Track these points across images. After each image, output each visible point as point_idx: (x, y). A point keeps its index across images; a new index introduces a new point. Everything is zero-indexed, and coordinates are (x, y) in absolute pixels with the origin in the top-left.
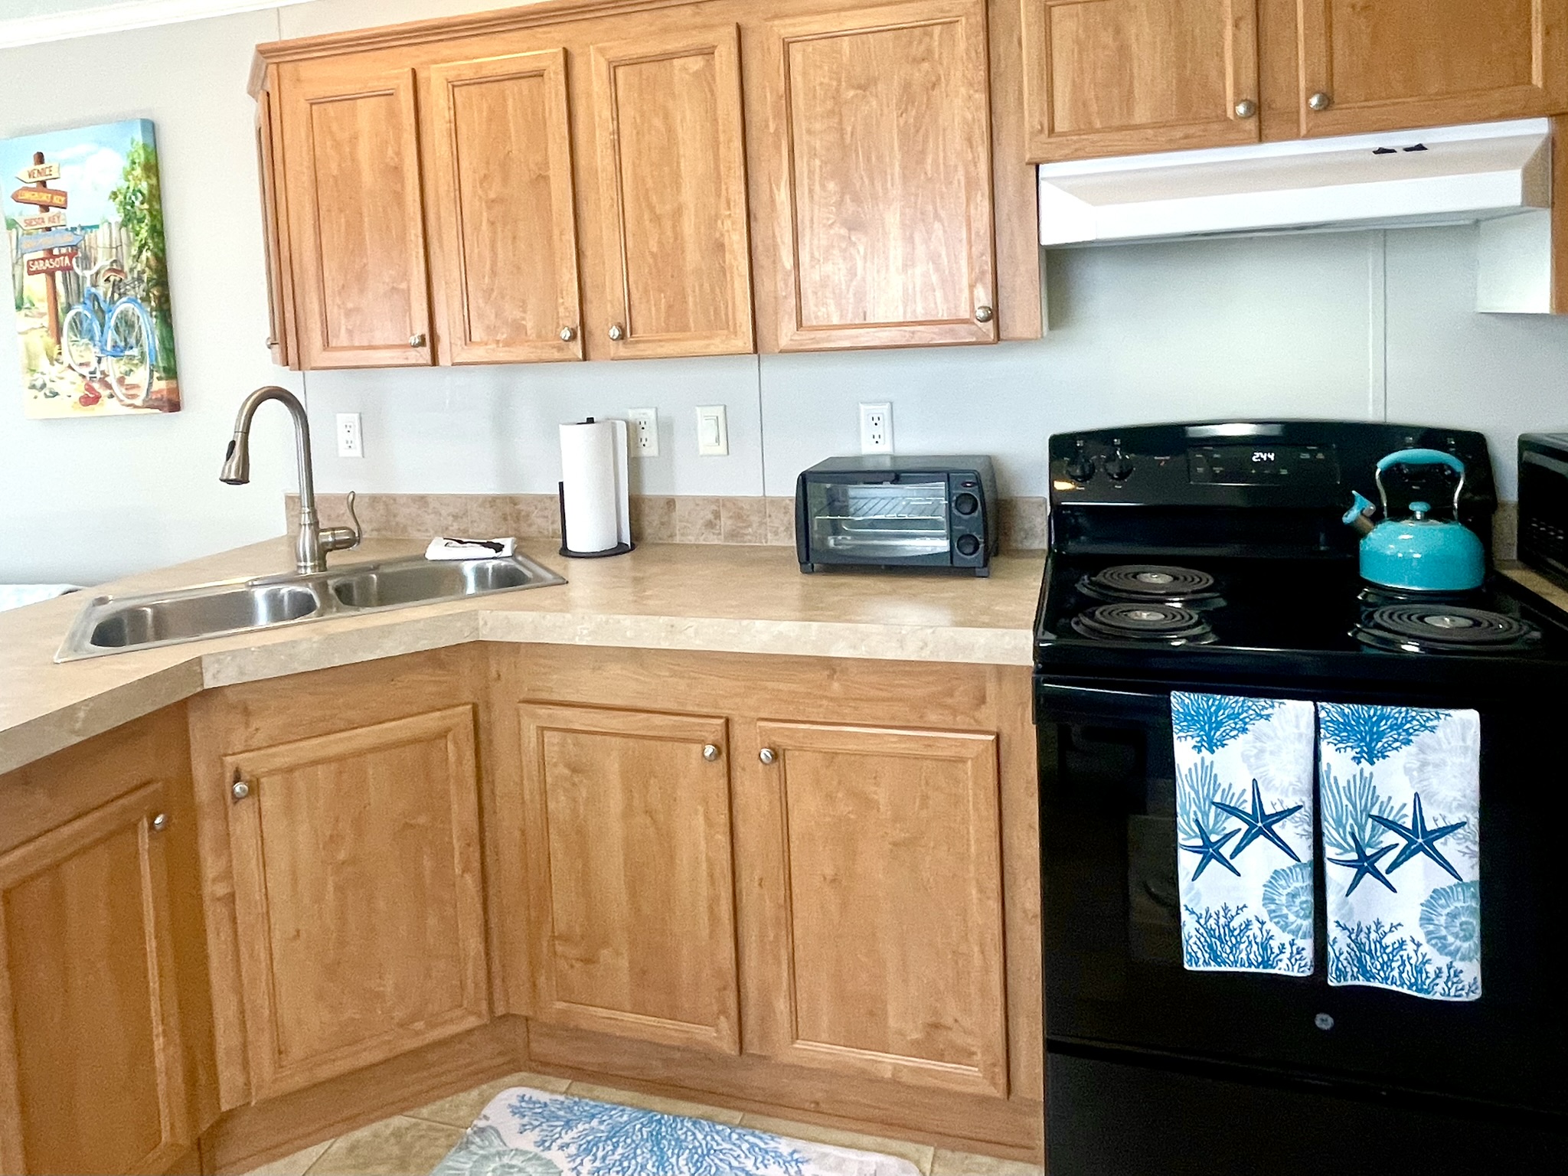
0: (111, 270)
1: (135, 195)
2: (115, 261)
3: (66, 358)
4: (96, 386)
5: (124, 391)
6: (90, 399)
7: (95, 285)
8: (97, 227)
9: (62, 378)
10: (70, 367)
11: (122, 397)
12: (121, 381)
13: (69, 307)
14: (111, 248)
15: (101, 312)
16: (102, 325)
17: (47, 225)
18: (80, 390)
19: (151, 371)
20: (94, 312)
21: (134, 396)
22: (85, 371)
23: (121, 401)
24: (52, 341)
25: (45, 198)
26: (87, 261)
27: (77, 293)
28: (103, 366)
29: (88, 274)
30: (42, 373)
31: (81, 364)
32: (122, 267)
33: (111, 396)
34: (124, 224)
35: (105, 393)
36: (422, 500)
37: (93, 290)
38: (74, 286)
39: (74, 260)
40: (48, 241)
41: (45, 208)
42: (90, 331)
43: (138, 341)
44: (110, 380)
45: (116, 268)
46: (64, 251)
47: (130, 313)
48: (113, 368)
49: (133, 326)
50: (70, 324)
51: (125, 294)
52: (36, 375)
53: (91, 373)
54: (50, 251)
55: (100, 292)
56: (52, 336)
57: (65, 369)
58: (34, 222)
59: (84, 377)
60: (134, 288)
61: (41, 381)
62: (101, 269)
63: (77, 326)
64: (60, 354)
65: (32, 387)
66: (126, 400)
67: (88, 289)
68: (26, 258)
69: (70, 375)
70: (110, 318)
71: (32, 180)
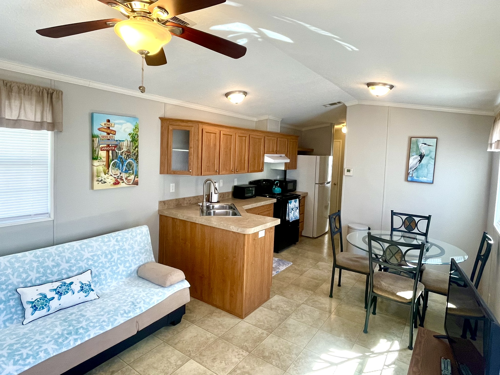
0: (127, 152)
1: (136, 135)
2: (128, 150)
3: (110, 173)
4: (119, 180)
5: (127, 181)
7: (121, 155)
8: (124, 141)
9: (108, 178)
10: (111, 175)
11: (126, 182)
12: (126, 179)
13: (113, 160)
14: (127, 146)
15: (122, 162)
16: (122, 165)
17: (109, 138)
18: (113, 181)
19: (135, 176)
21: (130, 182)
22: (116, 176)
23: (126, 183)
24: (106, 168)
25: (109, 131)
26: (120, 149)
27: (115, 156)
28: (121, 175)
29: (120, 152)
30: (102, 177)
31: (115, 175)
32: (130, 151)
33: (123, 182)
34: (132, 141)
35: (121, 181)
36: (184, 199)
37: (121, 156)
38: (115, 155)
39: (116, 148)
40: (108, 142)
41: (108, 134)
42: (119, 166)
43: (132, 169)
44: (124, 178)
45: (128, 151)
46: (113, 146)
47: (131, 163)
48: (124, 175)
49: (131, 165)
50: (113, 164)
51: (130, 158)
52: (99, 178)
53: (117, 177)
54: (109, 145)
55: (123, 157)
56: (106, 167)
57: (109, 176)
58: (104, 137)
59: (115, 178)
60: (133, 156)
61: (101, 179)
62: (124, 151)
63: (115, 165)
64: (108, 172)
65: (98, 181)
66: (127, 183)
67: (119, 156)
68: (101, 146)
69: (111, 177)
70: (125, 163)
71: (105, 126)
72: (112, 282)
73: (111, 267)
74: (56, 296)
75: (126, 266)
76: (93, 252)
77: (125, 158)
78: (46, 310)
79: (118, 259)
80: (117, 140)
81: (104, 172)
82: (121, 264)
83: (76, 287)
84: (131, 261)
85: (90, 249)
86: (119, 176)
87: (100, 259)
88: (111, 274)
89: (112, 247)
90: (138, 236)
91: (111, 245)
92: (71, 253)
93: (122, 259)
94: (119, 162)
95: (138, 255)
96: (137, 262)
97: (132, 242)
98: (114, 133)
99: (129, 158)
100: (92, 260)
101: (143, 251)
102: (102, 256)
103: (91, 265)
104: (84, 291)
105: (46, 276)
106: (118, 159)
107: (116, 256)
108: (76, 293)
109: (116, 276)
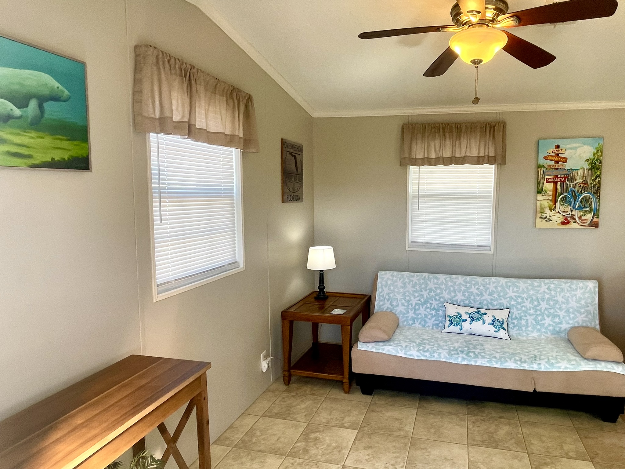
0: (582, 183)
1: (597, 161)
2: (584, 181)
3: (557, 209)
4: (569, 219)
5: (580, 220)
6: (566, 222)
7: (574, 187)
8: (578, 169)
9: (555, 216)
10: (558, 212)
11: (579, 223)
12: (580, 218)
13: (562, 194)
14: (583, 176)
15: (575, 197)
16: (575, 200)
17: (557, 167)
18: (561, 219)
19: (594, 216)
20: (572, 196)
21: (585, 223)
22: (565, 214)
23: (579, 224)
24: (552, 204)
25: (557, 159)
26: (572, 180)
27: (565, 189)
28: (573, 213)
29: (572, 184)
30: (546, 214)
31: (563, 212)
32: (587, 183)
33: (575, 222)
34: (590, 169)
35: (572, 221)
37: (573, 189)
38: (565, 187)
39: (567, 179)
40: (556, 173)
41: (557, 162)
42: (570, 201)
43: (589, 206)
44: (576, 217)
45: (585, 183)
46: (563, 176)
47: (588, 197)
48: (577, 214)
49: (588, 201)
50: (561, 199)
51: (587, 191)
52: (543, 214)
53: (567, 215)
54: (557, 176)
55: (576, 190)
56: (552, 202)
57: (556, 213)
58: (551, 166)
59: (564, 216)
60: (591, 189)
61: (545, 216)
62: (578, 182)
63: (564, 200)
64: (555, 208)
65: (541, 218)
66: (581, 224)
67: (571, 189)
68: (546, 177)
69: (558, 215)
70: (579, 199)
71: (553, 153)
72: (532, 332)
73: (535, 316)
74: (469, 320)
75: (555, 320)
76: (518, 293)
77: (580, 191)
78: (459, 327)
79: (546, 309)
80: (569, 170)
81: (549, 208)
82: (548, 316)
83: (488, 319)
84: (563, 318)
85: (515, 289)
86: (569, 214)
87: (524, 302)
88: (534, 322)
89: (540, 293)
90: (578, 290)
91: (540, 291)
92: (496, 287)
93: (552, 311)
94: (570, 197)
95: (573, 313)
96: (571, 322)
97: (568, 294)
98: (565, 160)
99: (585, 192)
100: (515, 301)
101: (582, 310)
102: (527, 299)
103: (513, 305)
104: (495, 326)
105: (469, 301)
106: (568, 193)
107: (544, 305)
108: (486, 324)
109: (539, 327)
